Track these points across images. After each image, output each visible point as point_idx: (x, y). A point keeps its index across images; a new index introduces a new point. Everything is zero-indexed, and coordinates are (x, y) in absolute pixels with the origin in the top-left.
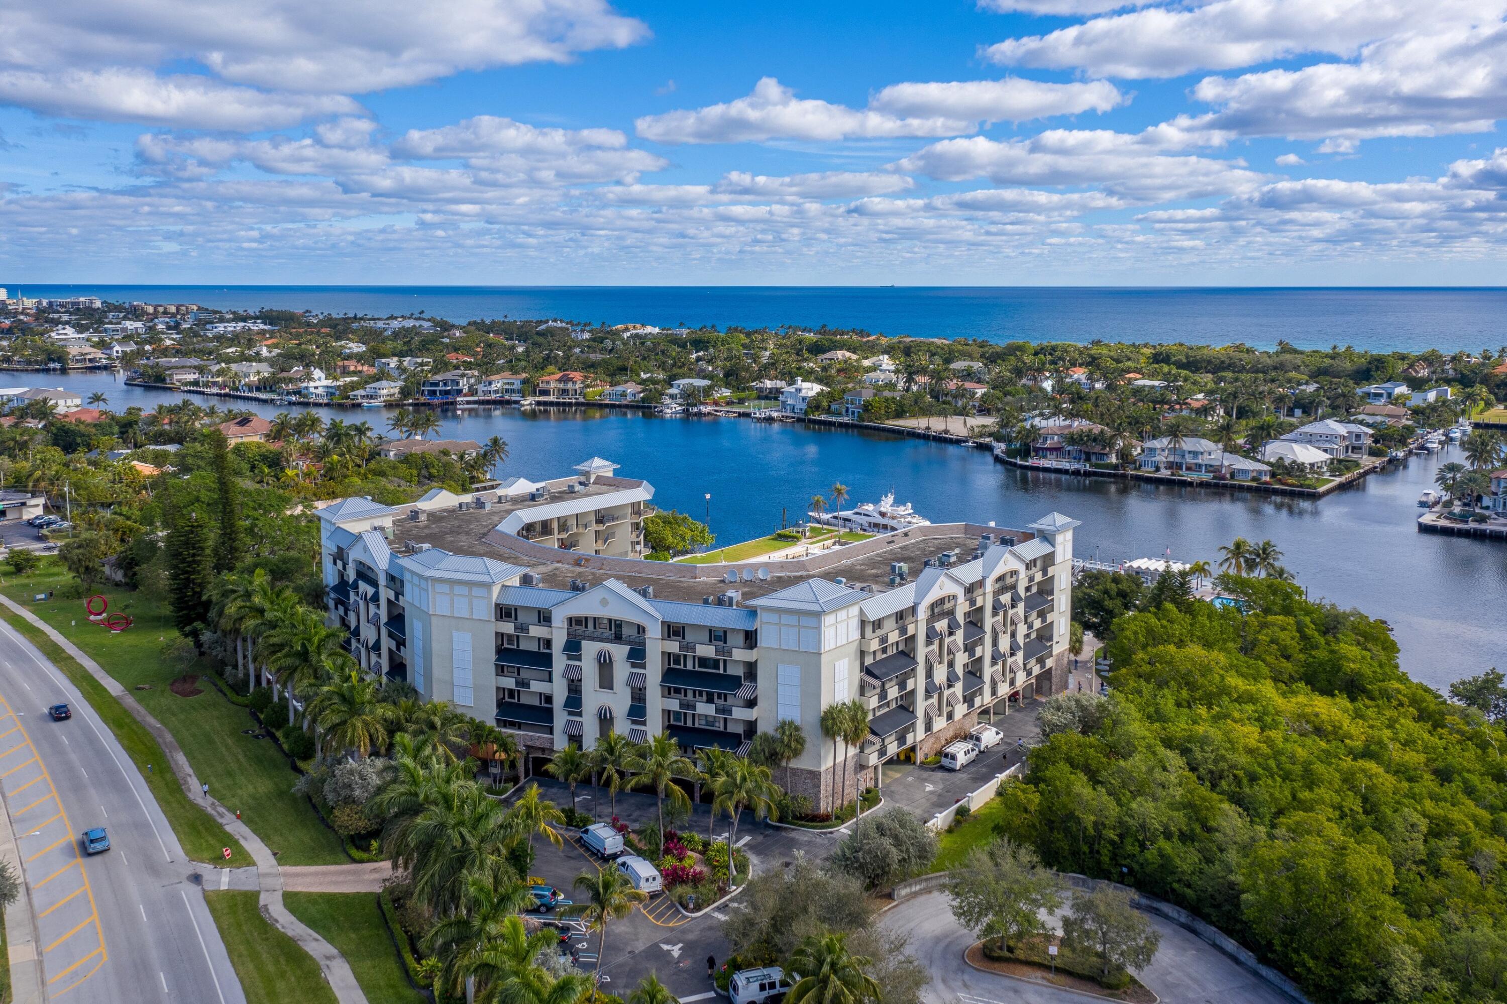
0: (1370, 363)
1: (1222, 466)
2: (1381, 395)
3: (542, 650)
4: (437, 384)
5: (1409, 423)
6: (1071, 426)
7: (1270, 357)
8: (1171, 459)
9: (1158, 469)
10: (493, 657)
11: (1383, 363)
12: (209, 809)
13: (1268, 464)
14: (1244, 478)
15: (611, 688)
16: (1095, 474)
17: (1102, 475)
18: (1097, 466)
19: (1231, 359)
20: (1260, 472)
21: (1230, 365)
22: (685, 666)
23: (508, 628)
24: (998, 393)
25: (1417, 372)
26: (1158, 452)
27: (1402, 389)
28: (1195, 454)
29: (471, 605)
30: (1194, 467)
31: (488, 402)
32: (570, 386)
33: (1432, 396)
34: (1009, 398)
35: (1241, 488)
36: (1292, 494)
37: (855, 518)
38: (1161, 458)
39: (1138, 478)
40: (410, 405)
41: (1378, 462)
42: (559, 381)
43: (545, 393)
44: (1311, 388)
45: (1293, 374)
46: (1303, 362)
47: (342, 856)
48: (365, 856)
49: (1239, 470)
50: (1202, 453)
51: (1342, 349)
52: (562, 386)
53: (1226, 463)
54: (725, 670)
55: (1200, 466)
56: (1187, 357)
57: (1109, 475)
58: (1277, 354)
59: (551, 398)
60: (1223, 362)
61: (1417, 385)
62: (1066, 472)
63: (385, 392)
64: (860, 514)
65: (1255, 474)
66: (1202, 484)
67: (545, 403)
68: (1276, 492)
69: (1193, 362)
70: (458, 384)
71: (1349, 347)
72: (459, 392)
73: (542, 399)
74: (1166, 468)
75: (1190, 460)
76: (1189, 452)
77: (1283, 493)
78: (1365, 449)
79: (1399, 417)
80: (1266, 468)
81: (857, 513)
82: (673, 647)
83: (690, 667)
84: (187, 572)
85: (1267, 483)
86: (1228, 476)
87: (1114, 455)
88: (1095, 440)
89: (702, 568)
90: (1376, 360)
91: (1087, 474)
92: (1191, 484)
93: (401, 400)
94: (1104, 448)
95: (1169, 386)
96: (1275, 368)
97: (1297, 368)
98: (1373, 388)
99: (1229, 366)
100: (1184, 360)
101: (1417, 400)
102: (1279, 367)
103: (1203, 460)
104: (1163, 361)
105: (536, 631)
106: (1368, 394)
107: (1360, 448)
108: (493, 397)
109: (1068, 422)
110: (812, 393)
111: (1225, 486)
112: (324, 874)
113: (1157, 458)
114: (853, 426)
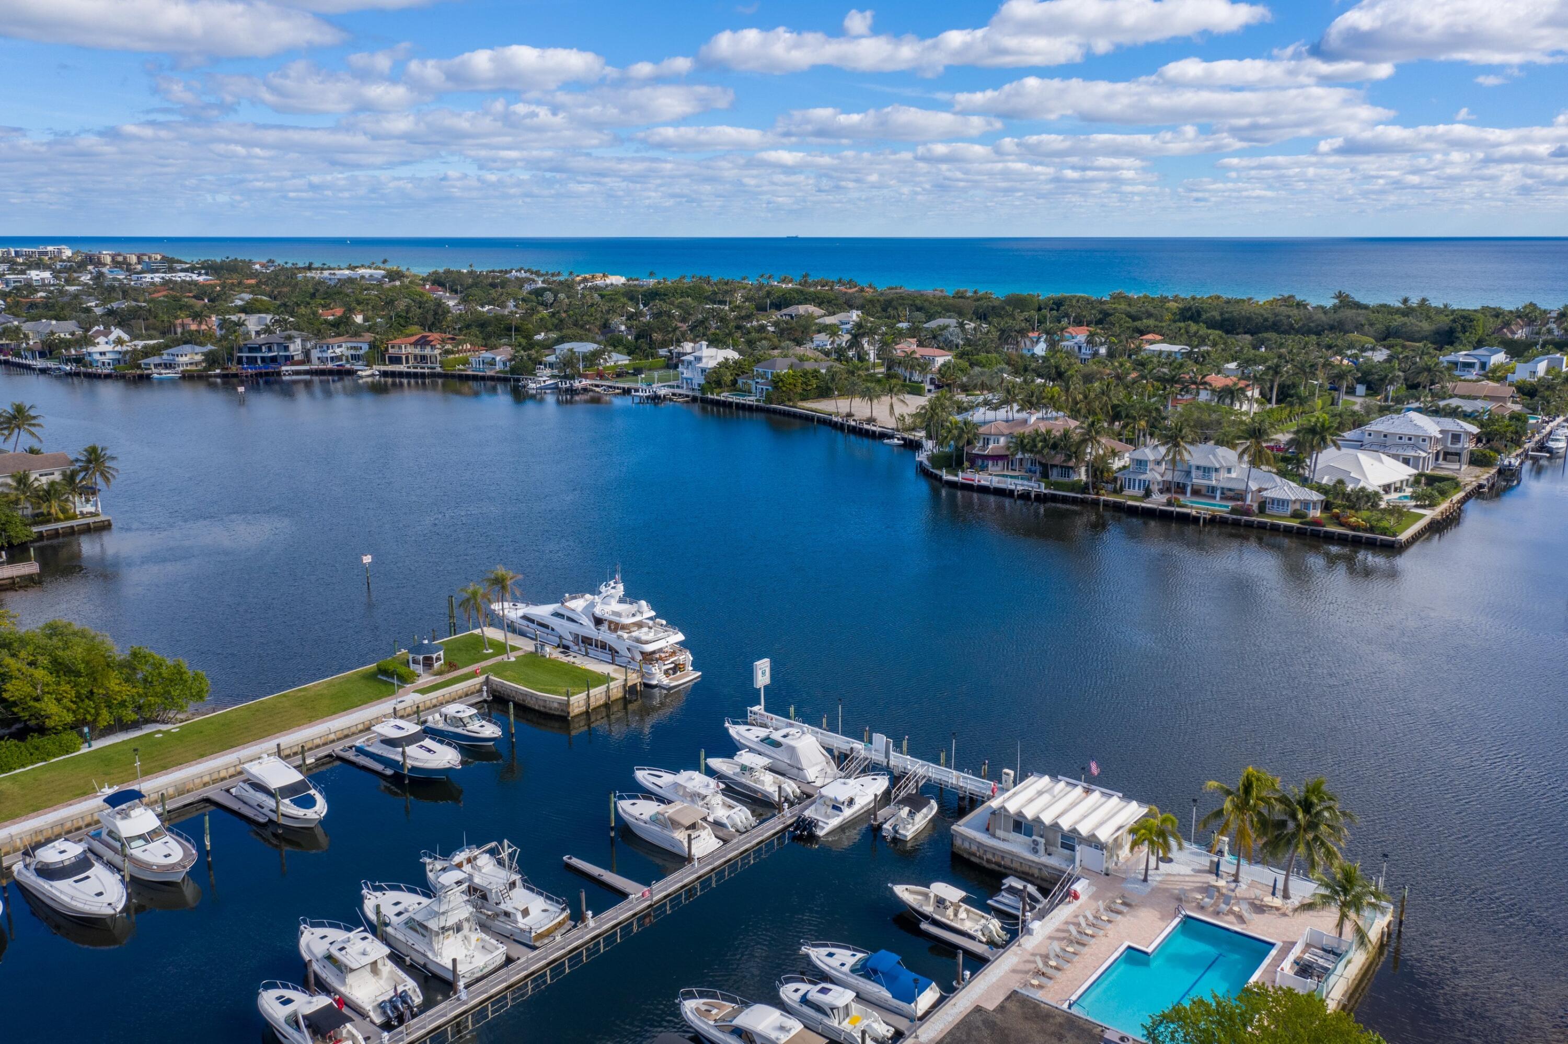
0: (1454, 321)
1: (1246, 491)
2: (1471, 365)
4: (259, 349)
5: (1517, 408)
6: (1025, 421)
7: (1325, 313)
8: (1168, 477)
9: (1148, 493)
11: (1471, 321)
13: (1320, 489)
14: (1281, 512)
16: (1054, 498)
17: (1065, 500)
18: (1058, 486)
19: (1276, 315)
20: (1306, 504)
21: (1274, 324)
24: (964, 364)
25: (1513, 333)
26: (1149, 467)
27: (1499, 358)
28: (1207, 471)
30: (1204, 491)
31: (322, 372)
32: (427, 351)
33: (1541, 367)
34: (977, 369)
35: (1275, 528)
36: (1357, 543)
37: (555, 622)
38: (1155, 475)
39: (1118, 508)
40: (217, 376)
41: (1485, 475)
42: (416, 344)
43: (396, 360)
44: (1380, 356)
45: (1355, 336)
46: (1368, 320)
49: (1273, 500)
50: (1216, 470)
51: (1414, 301)
52: (418, 351)
53: (1253, 486)
55: (1213, 489)
56: (1222, 314)
57: (1074, 501)
58: (1335, 309)
59: (402, 368)
60: (1266, 320)
61: (1517, 350)
62: (1010, 494)
63: (185, 359)
64: (561, 616)
65: (1298, 506)
66: (1213, 521)
67: (393, 374)
68: (1330, 538)
69: (1228, 320)
70: (286, 348)
71: (1424, 300)
72: (289, 359)
73: (390, 368)
74: (1161, 492)
75: (1198, 480)
76: (1198, 468)
77: (1342, 540)
78: (1465, 457)
79: (1502, 399)
80: (1315, 496)
81: (557, 615)
85: (1316, 522)
86: (1255, 507)
87: (1083, 470)
88: (1055, 446)
90: (1463, 317)
91: (1040, 498)
92: (1196, 520)
93: (205, 369)
94: (1069, 457)
95: (1191, 352)
96: (1332, 328)
97: (1359, 328)
98: (1461, 356)
99: (1276, 326)
100: (1218, 318)
101: (1522, 373)
102: (1338, 327)
103: (1218, 480)
104: (1191, 318)
106: (1456, 364)
107: (1458, 454)
108: (330, 365)
109: (1024, 415)
110: (712, 364)
111: (1249, 525)
113: (1148, 476)
114: (758, 409)
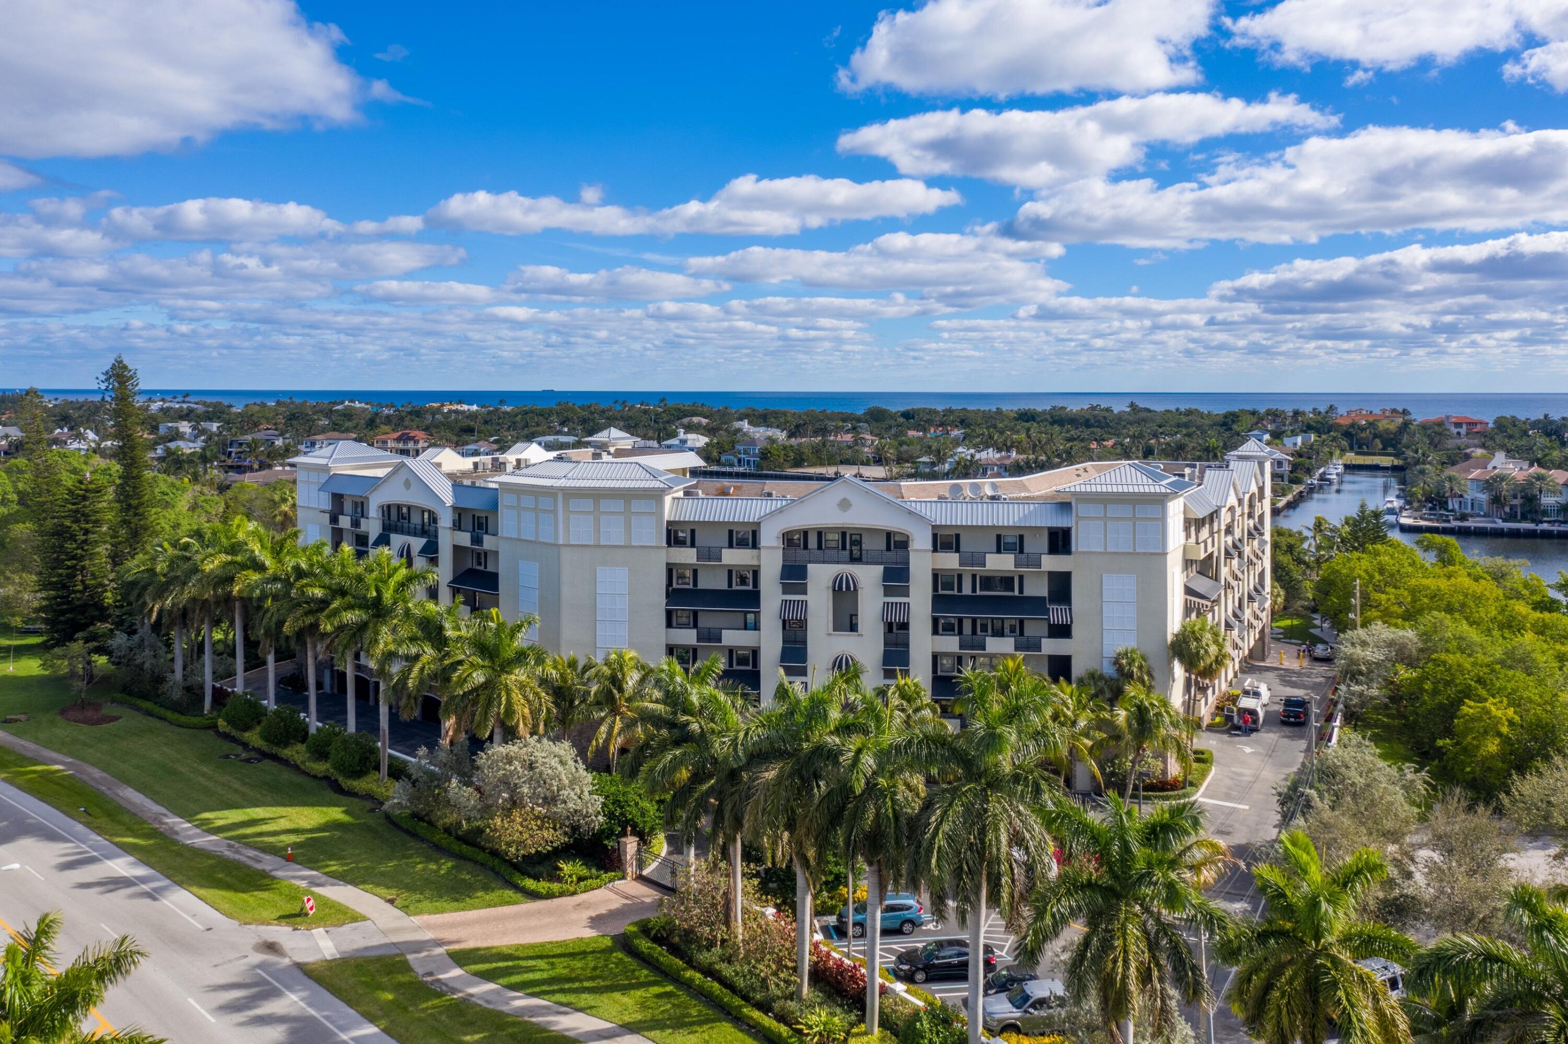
3: (735, 587)
10: (663, 600)
12: (227, 853)
15: (853, 628)
22: (960, 590)
23: (687, 556)
29: (628, 526)
33: (1299, 441)
42: (398, 440)
47: (509, 893)
48: (555, 887)
54: (1021, 591)
82: (950, 561)
83: (967, 590)
84: (74, 558)
89: (908, 486)
105: (733, 557)
112: (487, 920)
